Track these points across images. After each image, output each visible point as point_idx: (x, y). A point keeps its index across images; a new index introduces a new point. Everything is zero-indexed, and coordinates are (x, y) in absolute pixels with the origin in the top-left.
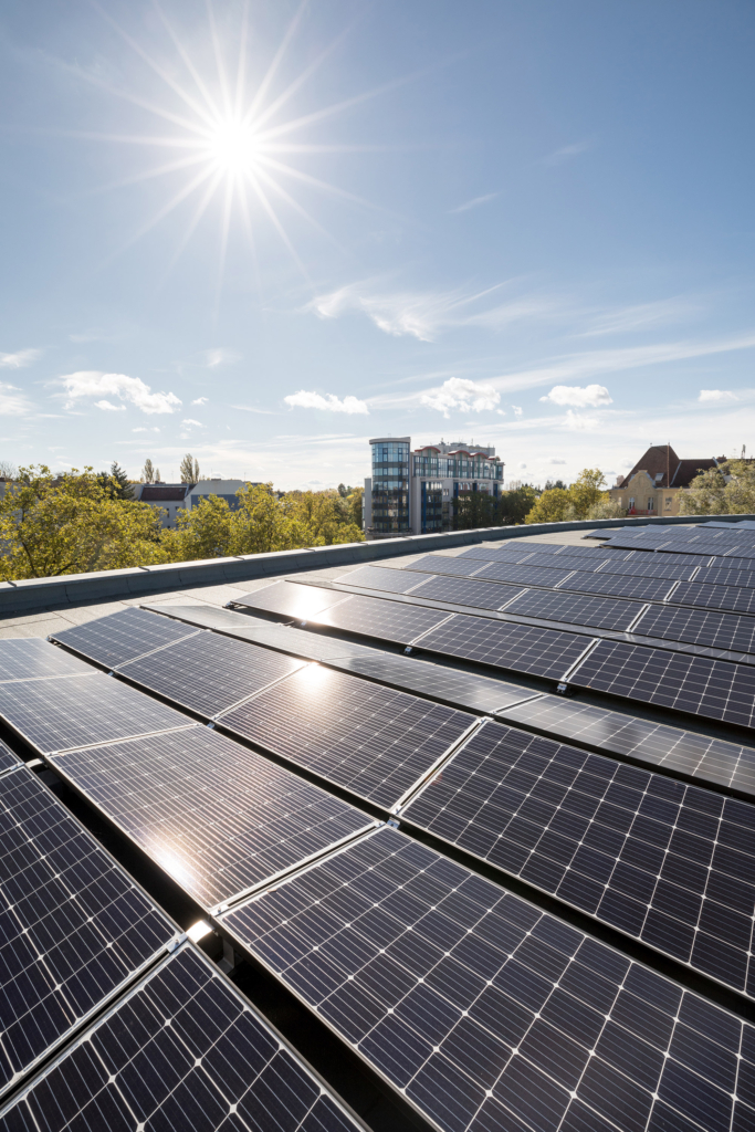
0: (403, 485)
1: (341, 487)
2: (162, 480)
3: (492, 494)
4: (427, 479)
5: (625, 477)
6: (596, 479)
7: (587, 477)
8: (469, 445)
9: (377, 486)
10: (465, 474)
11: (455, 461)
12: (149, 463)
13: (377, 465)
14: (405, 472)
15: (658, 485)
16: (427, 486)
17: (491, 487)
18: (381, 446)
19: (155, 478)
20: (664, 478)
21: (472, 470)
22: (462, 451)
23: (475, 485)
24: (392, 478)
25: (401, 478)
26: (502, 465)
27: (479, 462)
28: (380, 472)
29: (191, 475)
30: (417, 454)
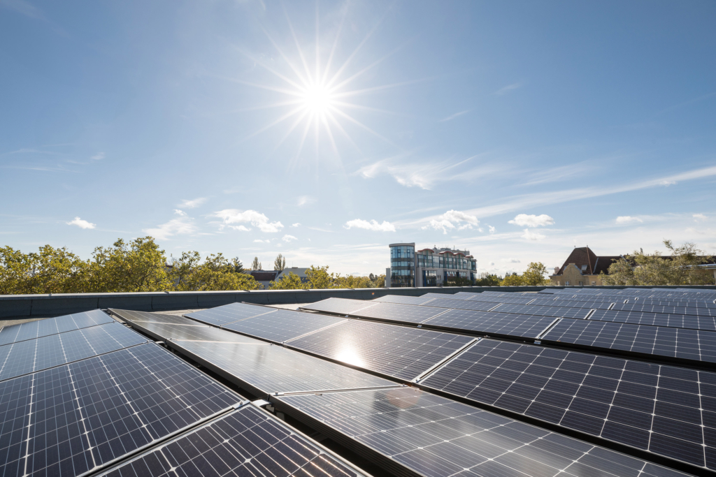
0: (411, 273)
1: (371, 275)
2: (262, 269)
3: (470, 279)
4: (426, 269)
5: (560, 268)
6: (540, 269)
7: (534, 268)
8: (452, 249)
9: (394, 274)
10: (450, 266)
11: (444, 258)
12: (256, 259)
13: (393, 260)
14: (412, 264)
15: (584, 273)
16: (427, 274)
17: (469, 275)
18: (396, 248)
19: (258, 268)
20: (588, 268)
21: (455, 264)
22: (448, 252)
23: (458, 273)
24: (404, 268)
25: (409, 268)
26: (475, 261)
27: (459, 259)
28: (396, 264)
29: (280, 266)
30: (419, 253)
